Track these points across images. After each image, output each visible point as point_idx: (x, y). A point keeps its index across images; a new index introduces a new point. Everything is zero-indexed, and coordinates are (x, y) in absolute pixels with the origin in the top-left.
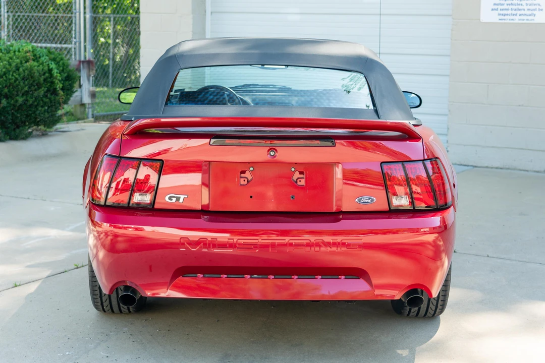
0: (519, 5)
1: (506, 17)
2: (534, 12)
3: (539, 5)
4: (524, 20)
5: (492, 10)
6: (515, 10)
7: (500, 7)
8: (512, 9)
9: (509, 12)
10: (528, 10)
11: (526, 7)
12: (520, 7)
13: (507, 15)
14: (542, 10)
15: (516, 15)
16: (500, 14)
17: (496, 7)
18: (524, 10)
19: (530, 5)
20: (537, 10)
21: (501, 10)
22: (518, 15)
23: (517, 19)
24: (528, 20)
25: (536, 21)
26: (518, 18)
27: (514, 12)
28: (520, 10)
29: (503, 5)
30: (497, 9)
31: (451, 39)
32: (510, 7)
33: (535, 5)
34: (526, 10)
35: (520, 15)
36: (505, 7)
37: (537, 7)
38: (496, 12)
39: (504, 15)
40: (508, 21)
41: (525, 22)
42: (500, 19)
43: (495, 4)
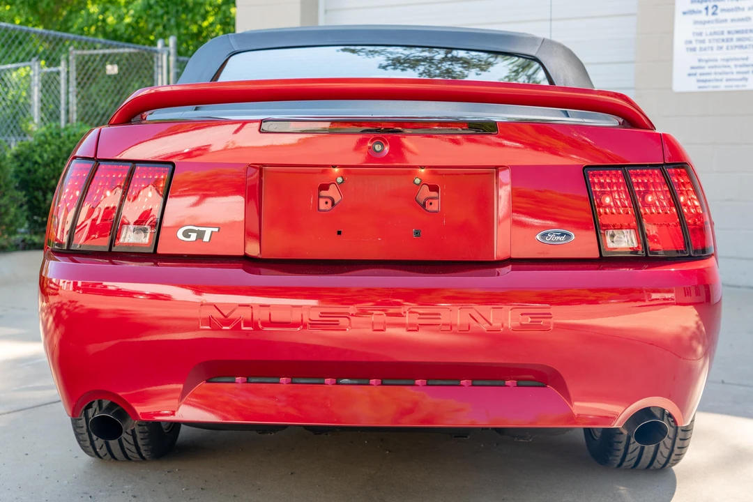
0: (725, 67)
1: (707, 84)
2: (746, 76)
4: (731, 86)
5: (689, 75)
6: (720, 74)
7: (699, 71)
8: (716, 73)
9: (713, 77)
10: (738, 73)
11: (735, 70)
12: (727, 70)
13: (709, 81)
15: (721, 80)
16: (699, 81)
17: (693, 71)
18: (732, 73)
19: (741, 66)
20: (751, 72)
21: (701, 74)
22: (724, 79)
23: (722, 86)
24: (737, 86)
25: (748, 88)
26: (724, 83)
27: (719, 77)
28: (727, 73)
29: (703, 68)
30: (695, 74)
32: (713, 70)
33: (747, 66)
34: (735, 73)
35: (727, 80)
36: (707, 70)
37: (750, 69)
38: (693, 79)
39: (706, 81)
40: (711, 89)
41: (734, 89)
42: (700, 87)
43: (692, 68)
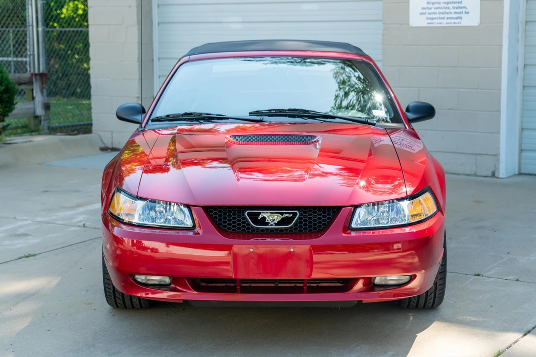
0: (446, 8)
1: (434, 21)
2: (461, 15)
3: (465, 8)
4: (451, 23)
5: (421, 14)
6: (443, 13)
7: (428, 11)
8: (440, 13)
9: (437, 16)
10: (455, 13)
11: (453, 11)
12: (448, 11)
13: (435, 18)
14: (468, 13)
15: (444, 18)
16: (428, 18)
17: (424, 11)
18: (451, 13)
19: (457, 8)
20: (464, 13)
21: (429, 14)
22: (446, 18)
23: (444, 22)
24: (455, 23)
25: (463, 24)
26: (445, 21)
27: (442, 16)
28: (447, 13)
29: (430, 8)
30: (425, 14)
31: (383, 44)
32: (438, 11)
33: (461, 8)
34: (453, 13)
35: (447, 18)
36: (433, 11)
37: (464, 10)
38: (424, 16)
39: (433, 19)
40: (436, 25)
41: (452, 25)
42: (428, 23)
43: (423, 8)
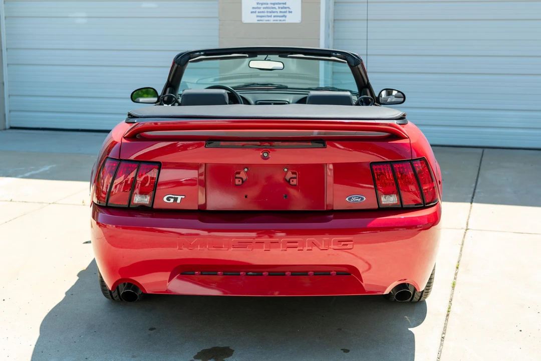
0: (273, 8)
1: (263, 18)
2: (285, 14)
3: (289, 8)
4: (277, 20)
5: (252, 12)
6: (270, 12)
7: (257, 10)
8: (267, 12)
9: (266, 14)
10: (280, 12)
11: (279, 10)
12: (274, 10)
13: (264, 16)
14: (291, 12)
15: (271, 16)
16: (257, 16)
17: (254, 10)
18: (277, 12)
19: (282, 8)
20: (288, 12)
21: (258, 12)
22: (273, 16)
23: (272, 20)
24: (280, 20)
25: (286, 22)
26: (272, 18)
27: (269, 14)
28: (274, 12)
29: (260, 8)
30: (255, 12)
31: (219, 37)
32: (266, 10)
33: (285, 8)
34: (279, 12)
35: (274, 16)
36: (262, 10)
37: (288, 10)
38: (254, 15)
39: (262, 17)
40: (265, 22)
41: (278, 22)
42: (258, 20)
43: (253, 8)
